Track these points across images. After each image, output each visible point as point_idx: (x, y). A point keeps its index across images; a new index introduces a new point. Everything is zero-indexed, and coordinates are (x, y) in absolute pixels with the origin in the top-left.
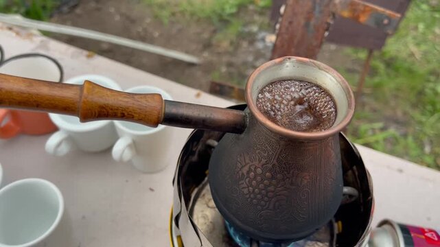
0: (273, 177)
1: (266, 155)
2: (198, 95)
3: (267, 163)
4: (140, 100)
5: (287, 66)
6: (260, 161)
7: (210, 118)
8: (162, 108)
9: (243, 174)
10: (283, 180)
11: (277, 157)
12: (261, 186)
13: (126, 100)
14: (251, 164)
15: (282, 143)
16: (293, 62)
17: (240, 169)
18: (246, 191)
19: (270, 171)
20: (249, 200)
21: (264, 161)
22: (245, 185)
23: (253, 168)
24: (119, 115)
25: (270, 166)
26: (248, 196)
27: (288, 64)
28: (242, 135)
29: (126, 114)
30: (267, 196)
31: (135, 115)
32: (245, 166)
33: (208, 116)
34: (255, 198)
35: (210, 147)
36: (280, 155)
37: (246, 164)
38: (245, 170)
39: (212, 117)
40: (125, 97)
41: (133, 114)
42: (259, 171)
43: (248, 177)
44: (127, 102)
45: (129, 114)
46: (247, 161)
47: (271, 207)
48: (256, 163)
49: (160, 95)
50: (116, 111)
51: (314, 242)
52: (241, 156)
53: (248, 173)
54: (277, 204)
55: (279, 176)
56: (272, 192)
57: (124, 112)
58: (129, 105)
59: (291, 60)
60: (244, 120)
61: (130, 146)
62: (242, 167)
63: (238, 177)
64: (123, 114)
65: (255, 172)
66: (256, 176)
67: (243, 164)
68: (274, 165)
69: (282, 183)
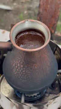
0: (24, 67)
1: (20, 59)
2: (4, 32)
6: (18, 61)
9: (13, 67)
10: (28, 67)
12: (20, 71)
15: (25, 54)
16: (29, 21)
18: (15, 73)
19: (22, 65)
20: (17, 77)
21: (20, 61)
22: (15, 71)
23: (16, 64)
25: (22, 63)
26: (16, 75)
27: (27, 22)
28: (12, 52)
30: (23, 74)
34: (19, 76)
36: (25, 58)
37: (14, 63)
38: (14, 65)
42: (19, 65)
43: (15, 68)
46: (14, 62)
47: (25, 78)
48: (17, 62)
51: (53, 95)
54: (27, 77)
56: (24, 73)
60: (12, 45)
62: (13, 64)
65: (17, 65)
66: (18, 67)
67: (13, 63)
68: (23, 62)
69: (27, 69)
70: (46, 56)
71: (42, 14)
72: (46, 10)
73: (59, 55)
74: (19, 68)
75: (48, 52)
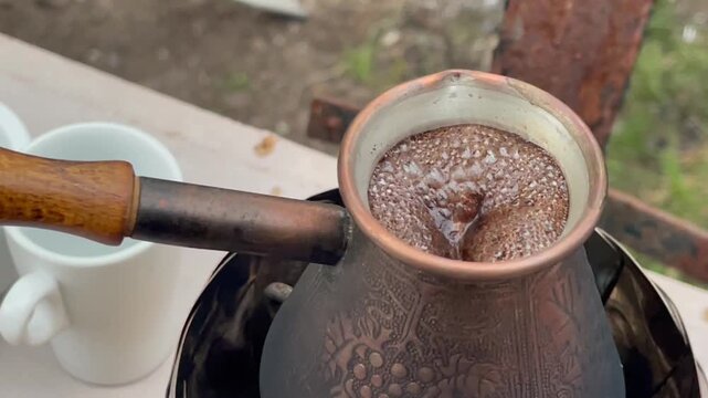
0: (408, 376)
1: (389, 317)
2: (265, 147)
3: (393, 339)
4: (79, 176)
5: (454, 95)
6: (377, 334)
7: (252, 222)
8: (132, 197)
9: (338, 368)
10: (435, 381)
11: (416, 320)
13: (44, 177)
14: (356, 341)
15: (425, 287)
16: (465, 84)
17: (333, 357)
19: (401, 358)
21: (386, 333)
23: (361, 352)
24: (29, 213)
25: (400, 346)
27: (453, 88)
28: (339, 269)
29: (44, 211)
31: (66, 214)
32: (343, 346)
33: (248, 219)
35: (276, 303)
36: (421, 316)
37: (346, 342)
38: (345, 355)
39: (258, 220)
40: (44, 171)
41: (62, 211)
42: (376, 360)
43: (351, 375)
44: (48, 183)
45: (51, 212)
46: (349, 335)
48: (367, 340)
49: (128, 165)
50: (19, 204)
52: (333, 322)
53: (351, 365)
55: (425, 371)
57: (40, 207)
58: (52, 189)
59: (464, 79)
60: (341, 228)
61: (48, 299)
62: (337, 351)
63: (327, 376)
64: (39, 211)
65: (367, 362)
66: (368, 373)
67: (340, 342)
68: (409, 344)
69: (432, 389)
70: (565, 319)
71: (519, 54)
72: (548, 28)
73: (631, 319)
74: (376, 379)
75: (579, 292)
